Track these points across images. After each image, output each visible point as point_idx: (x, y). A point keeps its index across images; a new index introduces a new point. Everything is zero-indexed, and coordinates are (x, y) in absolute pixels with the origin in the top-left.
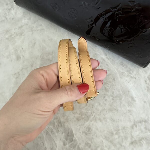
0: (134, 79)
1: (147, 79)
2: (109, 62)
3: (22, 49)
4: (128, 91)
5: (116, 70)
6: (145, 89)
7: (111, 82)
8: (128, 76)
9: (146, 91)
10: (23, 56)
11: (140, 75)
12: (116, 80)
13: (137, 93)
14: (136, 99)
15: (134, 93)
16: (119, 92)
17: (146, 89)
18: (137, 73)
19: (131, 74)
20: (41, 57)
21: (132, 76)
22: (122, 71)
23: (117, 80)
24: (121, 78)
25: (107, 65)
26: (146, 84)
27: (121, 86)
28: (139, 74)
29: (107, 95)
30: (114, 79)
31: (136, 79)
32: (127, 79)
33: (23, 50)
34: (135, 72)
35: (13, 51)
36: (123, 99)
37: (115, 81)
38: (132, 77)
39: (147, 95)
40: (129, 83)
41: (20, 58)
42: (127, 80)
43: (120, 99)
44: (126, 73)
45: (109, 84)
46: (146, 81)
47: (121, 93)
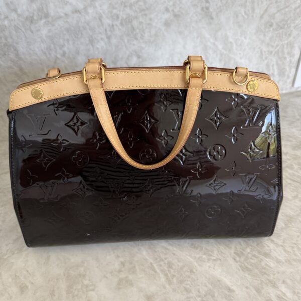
0: (219, 262)
1: (235, 255)
2: (175, 249)
3: (28, 271)
4: (219, 281)
5: (189, 257)
6: (239, 270)
7: (189, 277)
8: (209, 260)
9: (241, 271)
10: (32, 283)
11: (224, 253)
12: (194, 271)
13: (231, 279)
14: (234, 288)
15: (227, 281)
16: (206, 286)
17: (240, 268)
18: (218, 252)
19: (211, 256)
20: (64, 275)
21: (214, 258)
22: (198, 256)
23: (196, 271)
24: (200, 265)
25: (174, 254)
26: (237, 262)
27: (206, 278)
28: (222, 252)
29: (192, 297)
30: (191, 271)
31: (220, 260)
32: (208, 264)
33: (30, 274)
34: (216, 252)
35: (10, 280)
36: (216, 295)
37: (194, 273)
38: (214, 260)
39: (245, 276)
40: (214, 269)
41: (27, 287)
42: (210, 267)
43: (213, 296)
44: (204, 256)
45: (187, 281)
46: (235, 259)
47: (210, 286)
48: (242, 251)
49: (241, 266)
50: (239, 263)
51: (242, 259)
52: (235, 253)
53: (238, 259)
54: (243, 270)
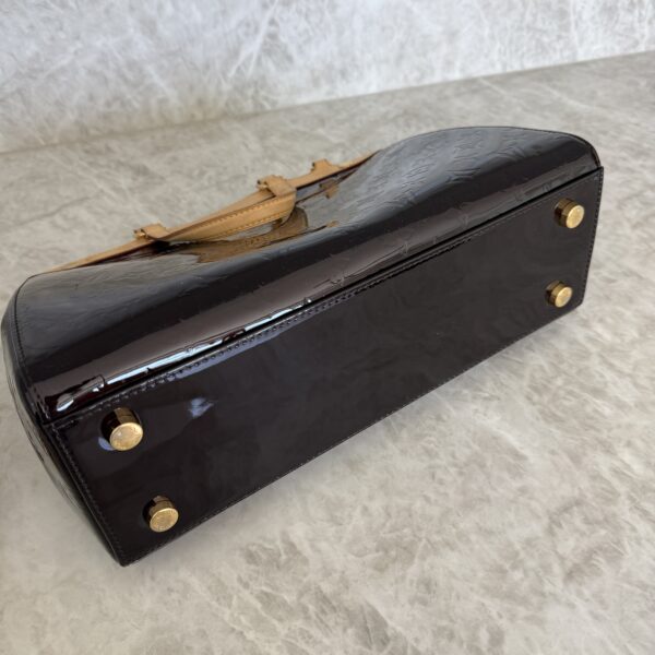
0: (495, 403)
1: (529, 390)
4: (495, 438)
6: (538, 419)
7: (434, 429)
8: (475, 398)
9: (542, 422)
11: (507, 387)
12: (445, 417)
13: (520, 436)
14: (526, 452)
15: (512, 438)
16: (469, 447)
17: (540, 417)
18: (495, 384)
19: (480, 390)
21: (487, 395)
23: (448, 417)
24: (456, 408)
26: (534, 404)
27: (469, 431)
28: (502, 384)
29: (439, 467)
30: (439, 418)
31: (499, 399)
32: (474, 407)
34: (490, 384)
36: (489, 463)
37: (444, 421)
38: (485, 399)
39: (550, 432)
40: (485, 415)
42: (476, 411)
43: (482, 466)
44: (465, 391)
45: (430, 436)
46: (529, 398)
47: (476, 447)
48: (545, 383)
49: (542, 412)
50: (538, 406)
51: (546, 398)
52: (530, 387)
53: (536, 397)
54: (545, 419)
